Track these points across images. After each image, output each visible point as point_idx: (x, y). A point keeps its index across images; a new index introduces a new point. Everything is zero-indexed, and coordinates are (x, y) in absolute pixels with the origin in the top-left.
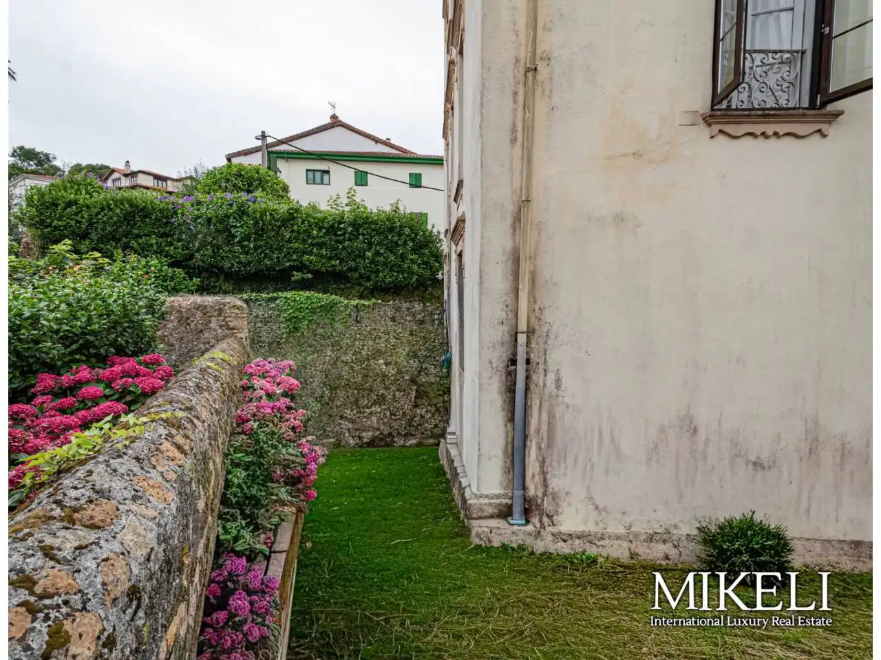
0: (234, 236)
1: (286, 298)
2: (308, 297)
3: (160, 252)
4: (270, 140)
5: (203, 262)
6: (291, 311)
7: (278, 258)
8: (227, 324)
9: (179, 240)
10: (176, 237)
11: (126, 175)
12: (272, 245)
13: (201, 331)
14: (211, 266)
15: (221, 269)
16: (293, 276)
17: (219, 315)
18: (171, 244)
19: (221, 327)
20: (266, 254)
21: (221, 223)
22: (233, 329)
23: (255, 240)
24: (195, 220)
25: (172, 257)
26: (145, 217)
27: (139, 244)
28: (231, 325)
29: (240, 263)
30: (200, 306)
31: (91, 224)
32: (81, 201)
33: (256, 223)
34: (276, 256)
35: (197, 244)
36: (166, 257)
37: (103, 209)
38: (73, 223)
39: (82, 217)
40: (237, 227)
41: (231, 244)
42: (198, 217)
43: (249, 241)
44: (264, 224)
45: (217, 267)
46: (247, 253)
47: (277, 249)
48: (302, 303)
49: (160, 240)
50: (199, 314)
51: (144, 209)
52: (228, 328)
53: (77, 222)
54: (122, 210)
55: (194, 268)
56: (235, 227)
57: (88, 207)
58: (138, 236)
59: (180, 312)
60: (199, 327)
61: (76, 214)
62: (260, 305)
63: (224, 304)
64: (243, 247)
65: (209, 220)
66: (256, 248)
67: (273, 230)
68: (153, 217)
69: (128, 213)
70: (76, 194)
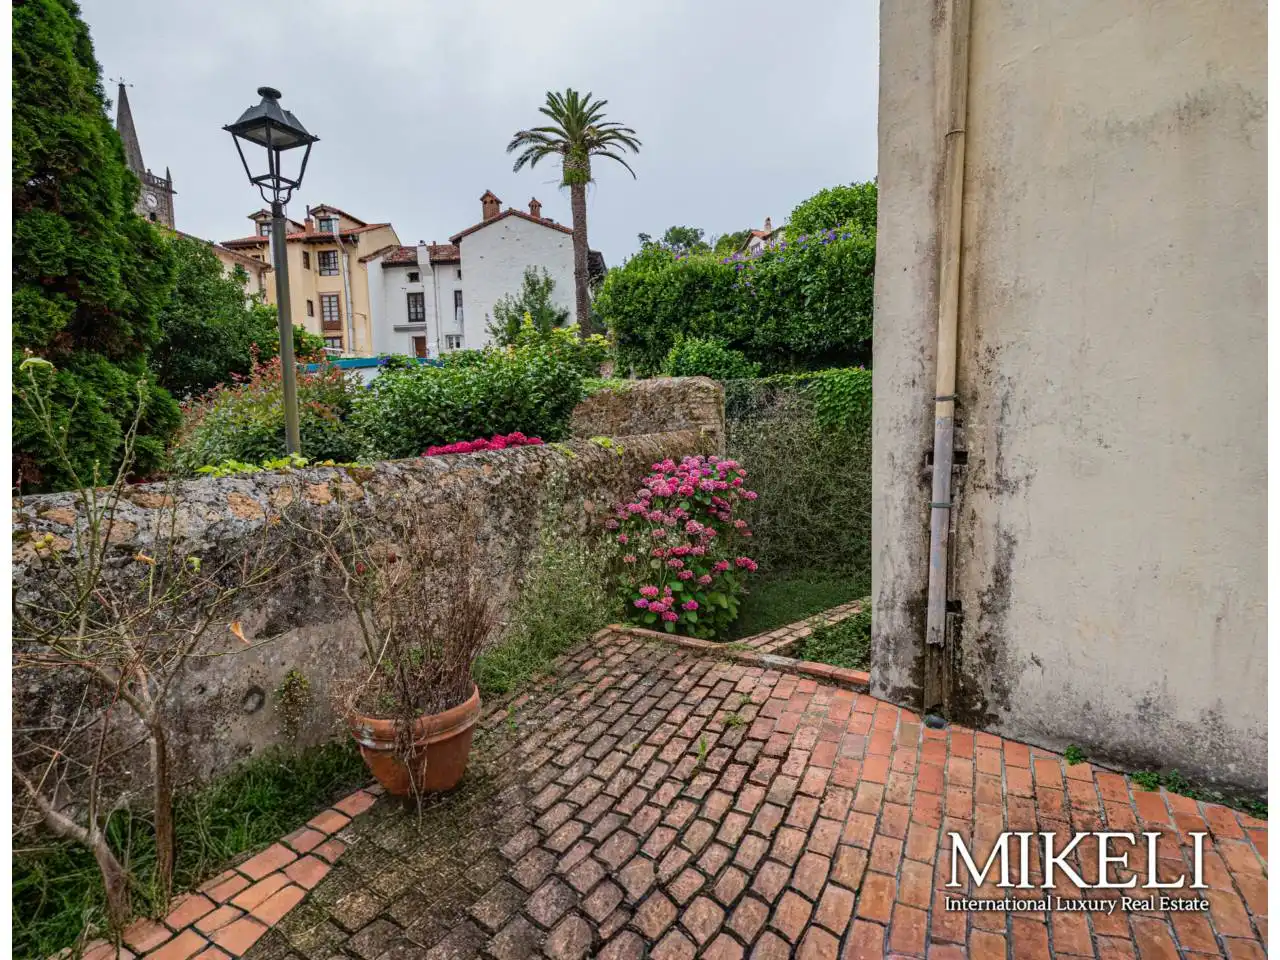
0: (805, 297)
1: (822, 379)
2: (851, 378)
3: (719, 330)
5: (765, 339)
6: (826, 399)
7: (862, 322)
8: (691, 412)
9: (741, 312)
10: (737, 309)
11: (765, 238)
12: (854, 303)
13: (664, 422)
14: (776, 344)
15: (787, 347)
17: (683, 400)
18: (731, 319)
19: (685, 415)
20: (845, 318)
21: (788, 281)
22: (698, 419)
23: (831, 299)
24: (757, 281)
25: (732, 336)
26: (707, 286)
27: (698, 323)
28: (696, 412)
29: (810, 335)
30: (665, 389)
31: (655, 305)
32: (647, 280)
33: (831, 275)
34: (858, 319)
35: (759, 315)
36: (726, 336)
37: (666, 285)
38: (639, 306)
39: (648, 298)
40: (808, 283)
41: (801, 310)
42: (762, 277)
43: (822, 301)
44: (842, 274)
45: (782, 344)
46: (818, 320)
47: (860, 309)
48: (842, 386)
49: (720, 315)
50: (662, 400)
51: (704, 278)
52: (693, 419)
53: (644, 304)
54: (681, 283)
55: (757, 348)
56: (806, 283)
57: (653, 285)
58: (698, 313)
59: (644, 397)
60: (663, 416)
61: (642, 296)
62: (787, 391)
63: (689, 386)
64: (814, 310)
65: (774, 279)
66: (831, 311)
67: (855, 279)
68: (714, 285)
69: (688, 286)
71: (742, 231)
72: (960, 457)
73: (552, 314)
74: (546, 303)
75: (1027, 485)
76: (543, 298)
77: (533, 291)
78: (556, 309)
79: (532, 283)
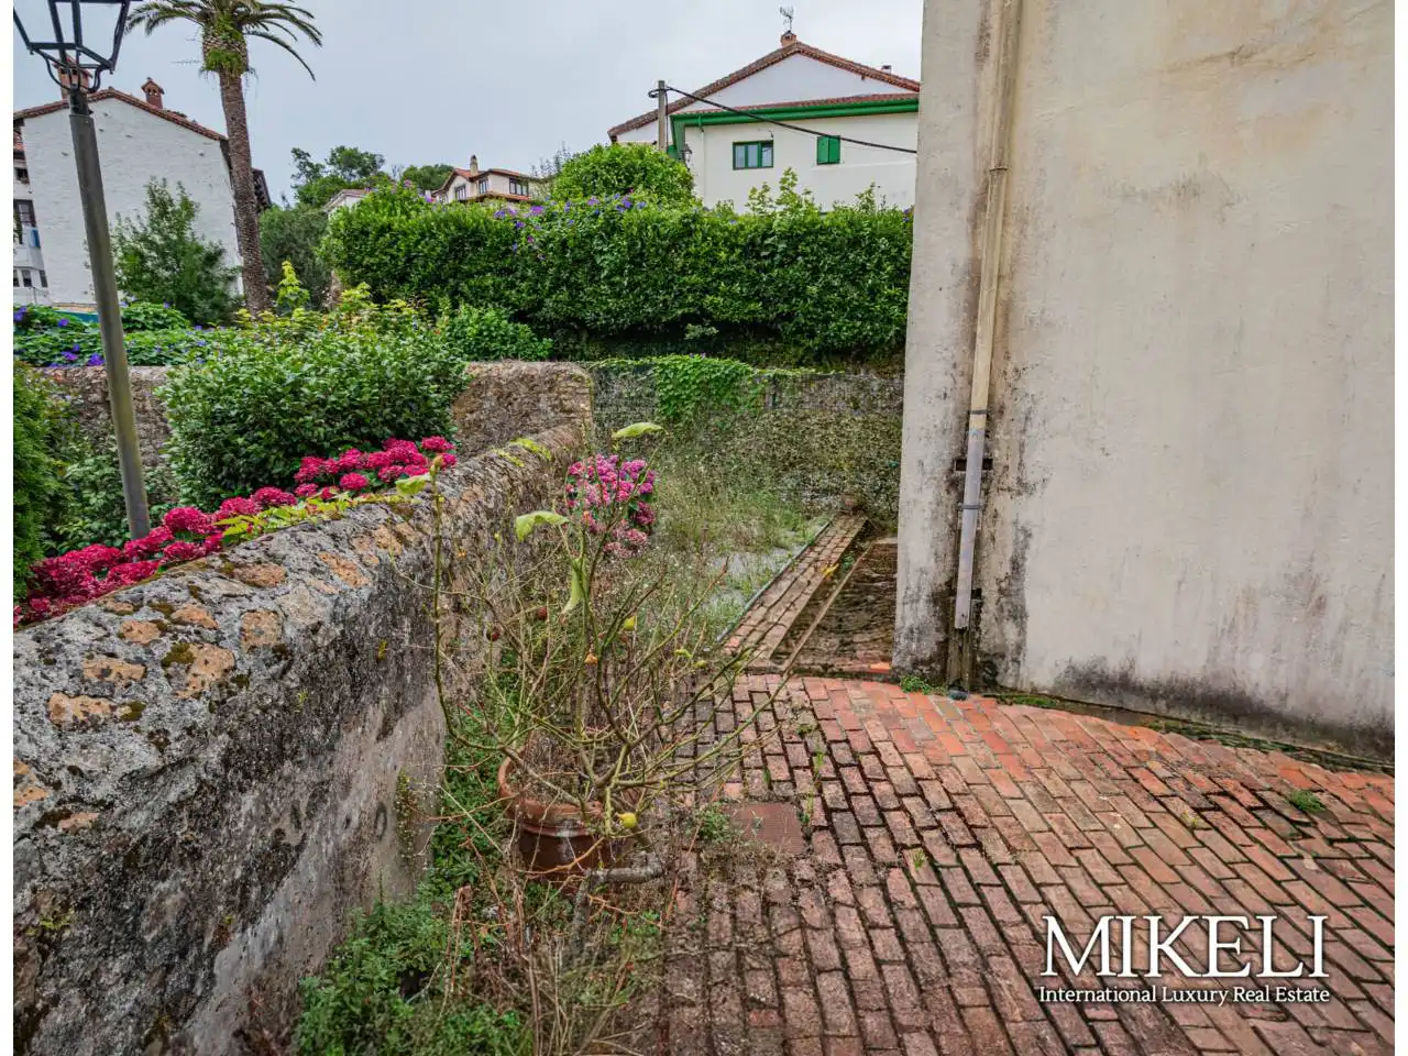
0: (601, 269)
1: (662, 365)
2: (696, 365)
3: (498, 299)
4: (672, 98)
5: (556, 312)
6: (670, 387)
7: (665, 301)
8: (561, 403)
9: (524, 278)
10: (519, 274)
11: (472, 180)
12: (656, 281)
13: (527, 415)
14: (569, 319)
15: (582, 322)
16: (687, 332)
17: (550, 390)
18: (512, 286)
19: (553, 407)
20: (647, 295)
21: (580, 247)
22: (570, 411)
23: (631, 273)
24: (544, 245)
25: (514, 306)
26: (478, 244)
27: (470, 287)
28: (568, 404)
29: (608, 311)
30: (526, 376)
31: (409, 260)
32: (396, 226)
33: (631, 246)
34: (661, 298)
35: (547, 283)
36: (506, 305)
37: (423, 235)
38: (387, 259)
39: (399, 250)
40: (605, 253)
41: (596, 282)
42: (550, 240)
43: (621, 275)
44: (643, 245)
45: (576, 320)
46: (618, 296)
47: (663, 287)
48: (686, 374)
49: (499, 279)
50: (523, 389)
51: (475, 232)
52: (563, 411)
53: (393, 257)
54: (447, 235)
55: (545, 322)
56: (601, 253)
57: (405, 234)
58: (471, 276)
59: (498, 385)
60: (525, 408)
61: (390, 246)
62: (624, 377)
63: (558, 374)
64: (612, 285)
65: (564, 243)
66: (632, 286)
67: (657, 254)
68: (488, 243)
69: (455, 240)
70: (390, 215)
71: (433, 165)
72: (987, 463)
73: (199, 250)
74: (188, 234)
75: (1043, 487)
76: (180, 227)
77: (163, 214)
78: (205, 244)
79: (160, 205)
